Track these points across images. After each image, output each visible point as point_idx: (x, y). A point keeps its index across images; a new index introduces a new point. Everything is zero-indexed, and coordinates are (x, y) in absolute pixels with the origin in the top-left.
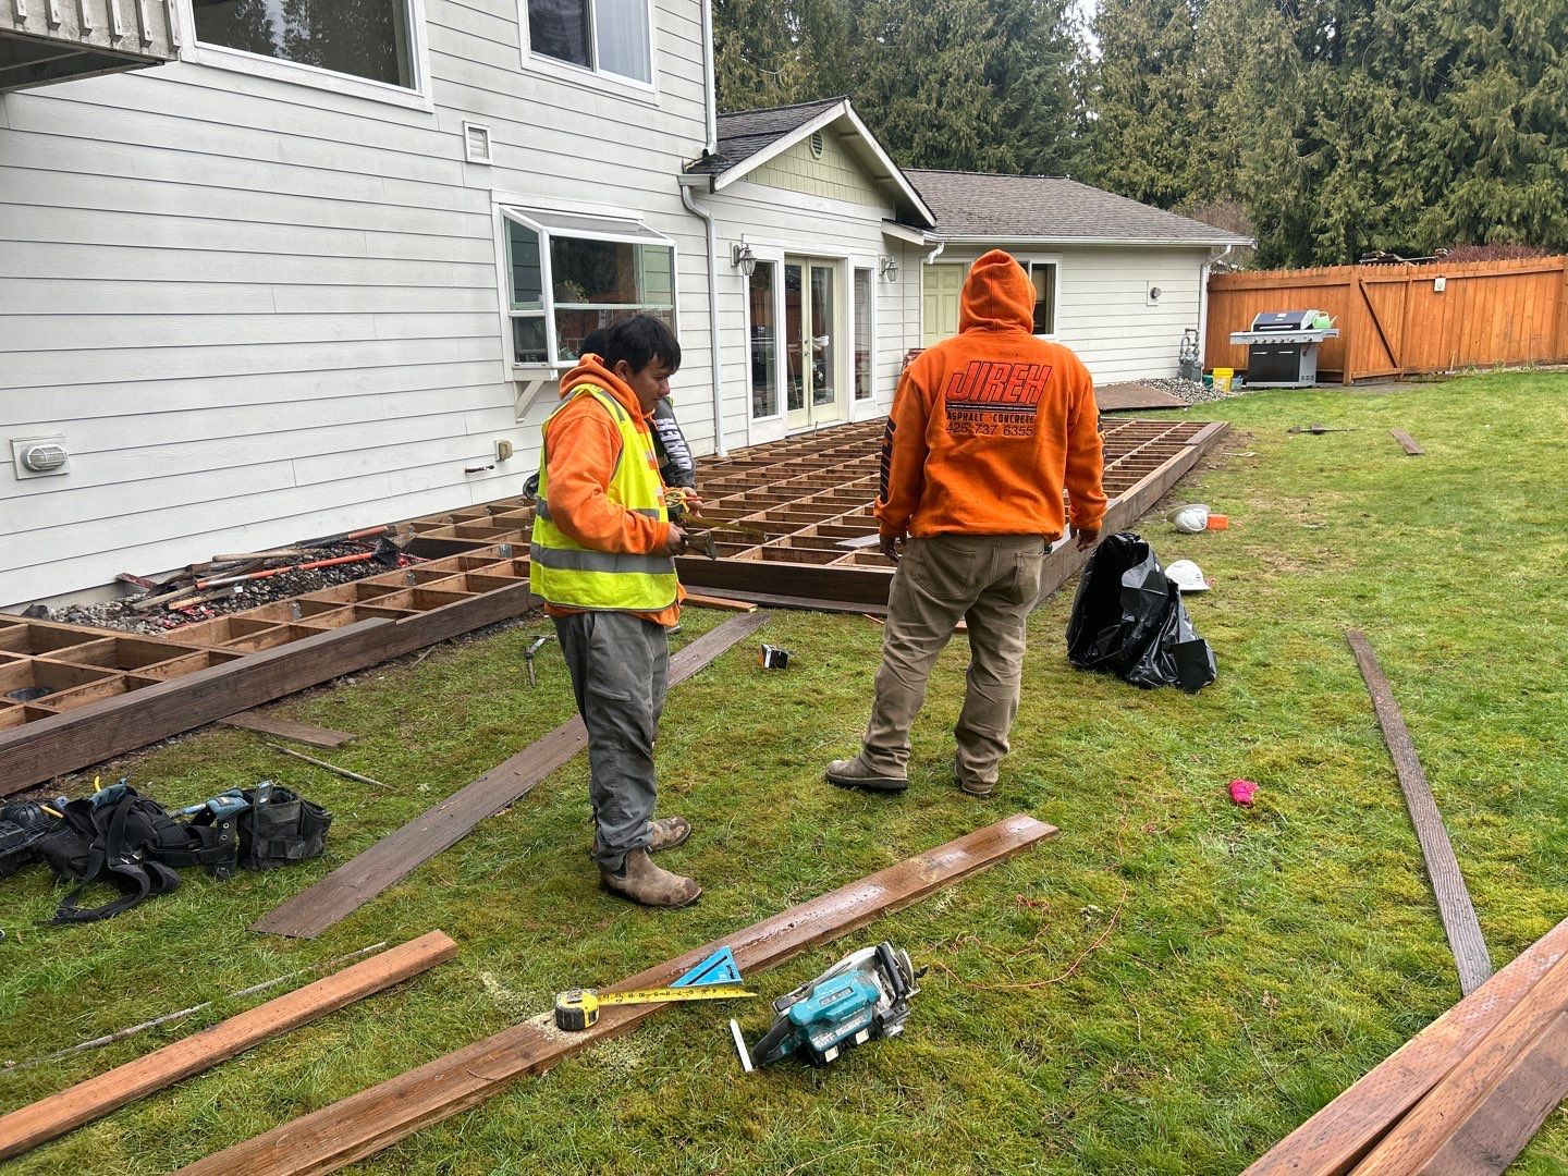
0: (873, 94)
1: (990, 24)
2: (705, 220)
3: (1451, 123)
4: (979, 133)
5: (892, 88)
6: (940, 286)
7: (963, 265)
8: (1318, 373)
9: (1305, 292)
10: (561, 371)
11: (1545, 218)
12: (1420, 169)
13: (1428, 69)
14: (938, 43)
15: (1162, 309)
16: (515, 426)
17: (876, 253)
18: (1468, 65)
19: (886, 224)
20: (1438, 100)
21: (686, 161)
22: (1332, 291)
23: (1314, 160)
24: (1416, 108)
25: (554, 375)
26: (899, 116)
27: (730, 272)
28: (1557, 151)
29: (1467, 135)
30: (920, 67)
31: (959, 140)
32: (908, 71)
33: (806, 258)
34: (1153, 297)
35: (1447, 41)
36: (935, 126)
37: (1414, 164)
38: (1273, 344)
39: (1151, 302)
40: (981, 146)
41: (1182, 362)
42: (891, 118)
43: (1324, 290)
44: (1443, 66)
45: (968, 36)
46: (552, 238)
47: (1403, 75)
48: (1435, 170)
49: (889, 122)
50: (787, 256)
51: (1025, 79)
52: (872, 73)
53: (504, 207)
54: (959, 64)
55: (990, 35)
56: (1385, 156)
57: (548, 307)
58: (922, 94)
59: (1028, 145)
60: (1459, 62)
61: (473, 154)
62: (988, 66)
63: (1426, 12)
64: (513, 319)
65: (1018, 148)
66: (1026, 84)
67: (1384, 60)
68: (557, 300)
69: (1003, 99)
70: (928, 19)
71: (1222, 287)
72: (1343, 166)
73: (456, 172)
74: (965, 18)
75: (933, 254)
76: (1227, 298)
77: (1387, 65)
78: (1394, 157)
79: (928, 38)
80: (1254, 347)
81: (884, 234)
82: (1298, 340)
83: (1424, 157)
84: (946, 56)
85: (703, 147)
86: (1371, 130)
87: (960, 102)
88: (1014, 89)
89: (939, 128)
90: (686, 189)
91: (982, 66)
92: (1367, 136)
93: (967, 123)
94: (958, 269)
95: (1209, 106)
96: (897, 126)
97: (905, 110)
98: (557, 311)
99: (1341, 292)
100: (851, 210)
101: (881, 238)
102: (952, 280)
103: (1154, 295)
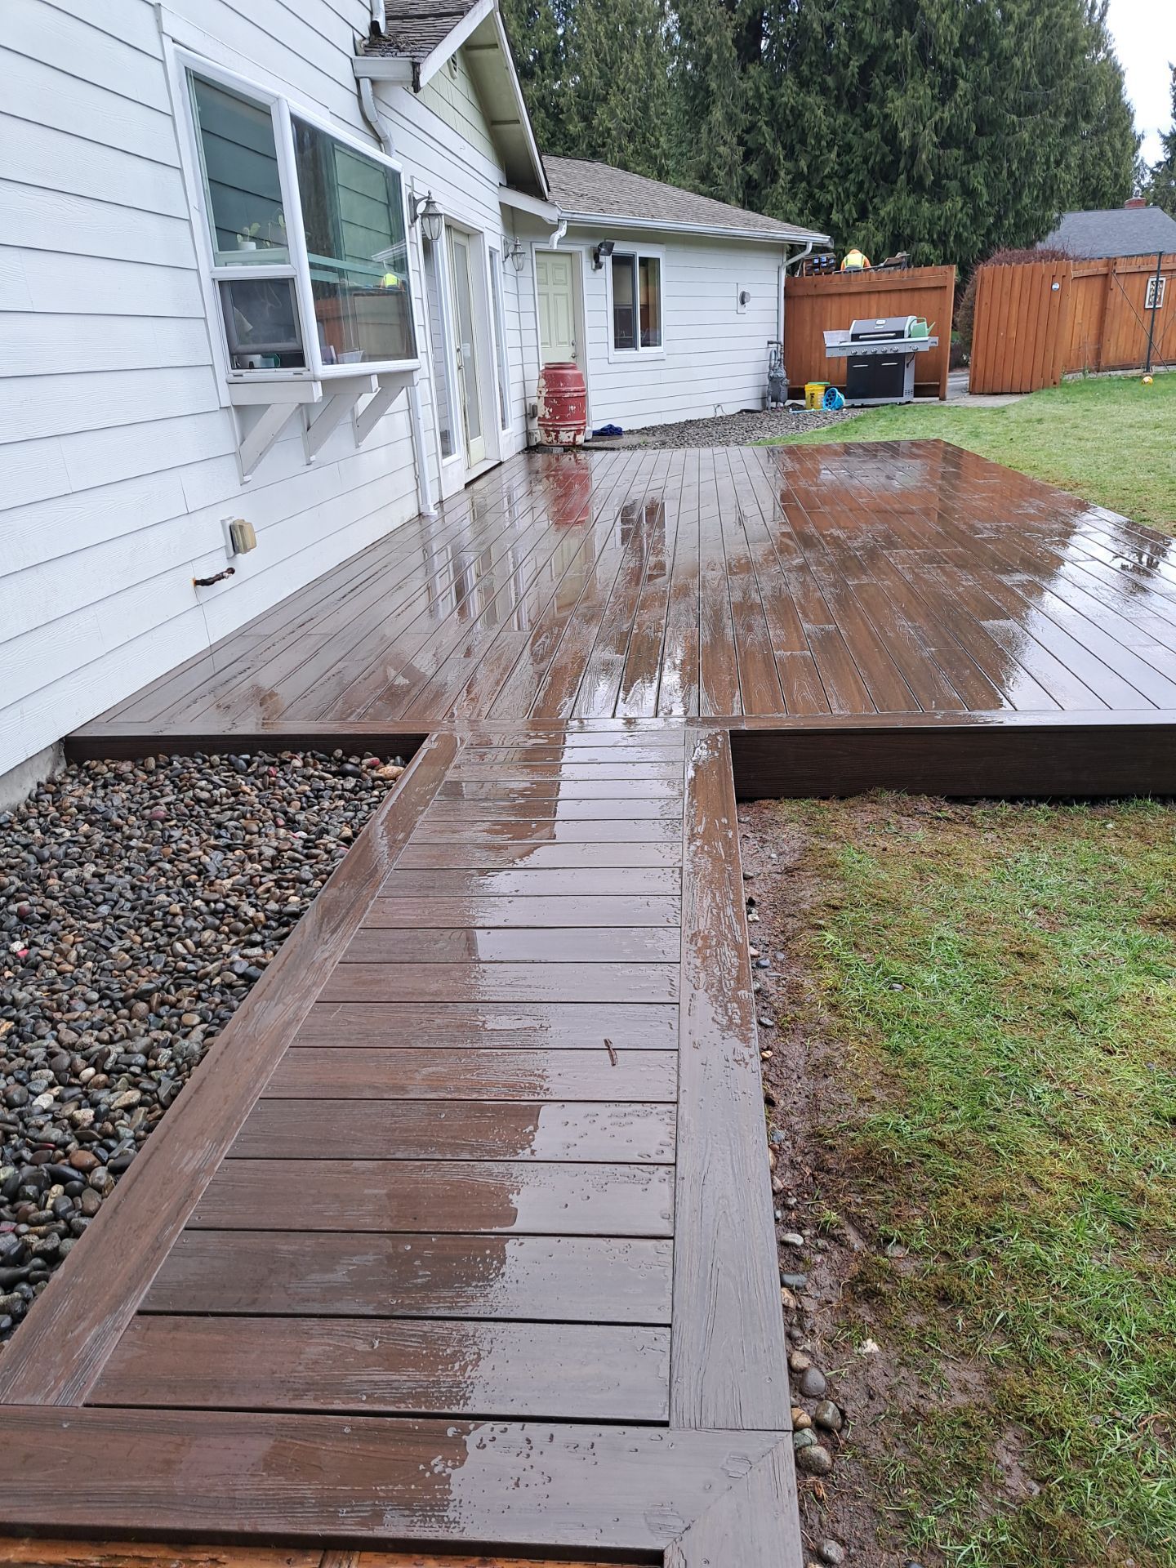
3: (873, 135)
6: (550, 282)
7: (576, 255)
8: (915, 386)
9: (895, 296)
11: (958, 236)
12: (847, 184)
13: (853, 75)
15: (749, 317)
17: (498, 229)
18: (887, 73)
20: (858, 111)
22: (925, 295)
23: (753, 169)
24: (841, 119)
28: (964, 168)
29: (887, 149)
34: (743, 302)
35: (868, 46)
37: (844, 178)
38: (875, 355)
39: (741, 309)
41: (771, 379)
43: (916, 294)
44: (865, 72)
46: (292, 118)
47: (830, 81)
48: (861, 185)
56: (817, 170)
57: (298, 260)
60: (877, 70)
63: (847, 13)
64: (221, 283)
67: (811, 64)
68: (312, 248)
71: (800, 291)
72: (784, 179)
75: (557, 236)
76: (807, 305)
77: (813, 70)
78: (827, 170)
80: (853, 359)
82: (902, 350)
83: (850, 172)
85: (369, 17)
86: (803, 142)
92: (798, 147)
95: (585, 118)
98: (316, 270)
99: (935, 294)
100: (483, 165)
101: (498, 209)
102: (561, 275)
103: (743, 299)
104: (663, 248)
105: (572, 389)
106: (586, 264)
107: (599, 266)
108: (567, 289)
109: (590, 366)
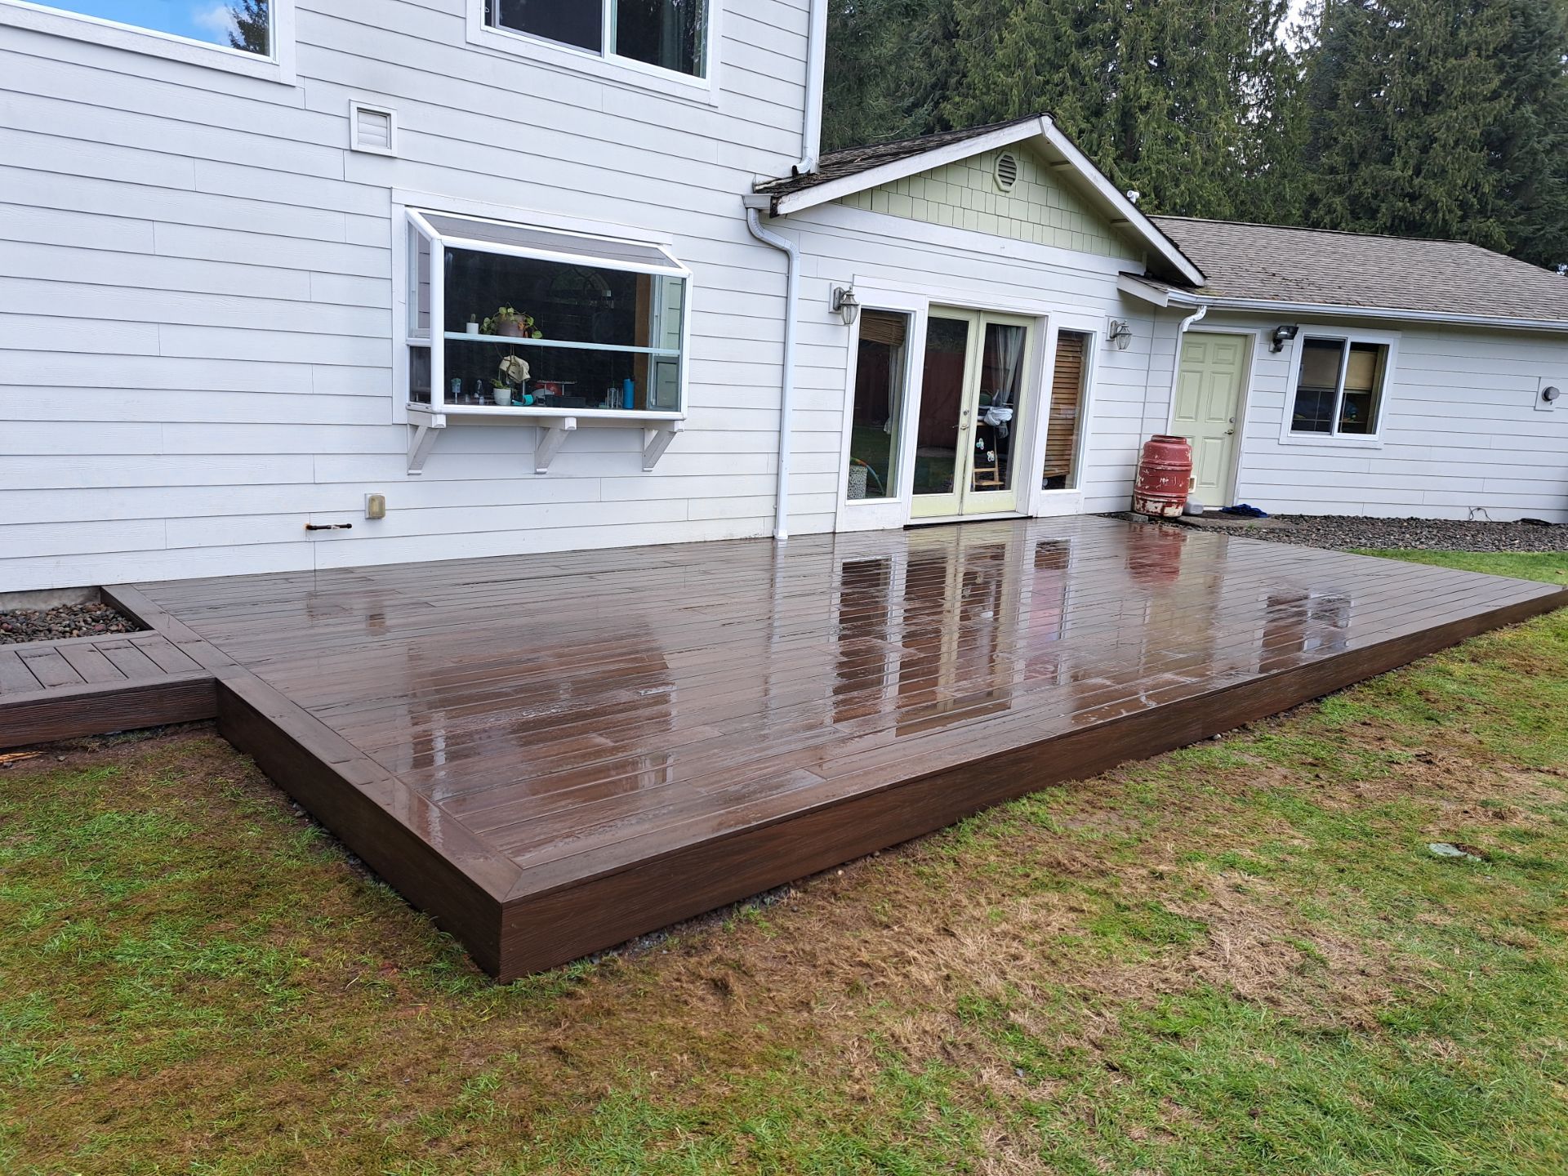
0: (1338, 160)
1: (1496, 83)
2: (786, 252)
4: (1463, 205)
5: (1363, 155)
6: (1203, 361)
7: (1246, 336)
10: (449, 416)
14: (1426, 106)
15: (1558, 415)
16: (407, 478)
17: (1102, 313)
19: (1123, 277)
21: (760, 179)
25: (441, 421)
26: (1365, 183)
27: (827, 319)
30: (1400, 131)
31: (1436, 211)
32: (1385, 137)
33: (979, 311)
34: (1546, 399)
36: (1408, 195)
39: (1538, 404)
40: (1463, 219)
42: (1356, 185)
45: (1464, 98)
46: (447, 250)
49: (1353, 191)
50: (932, 305)
51: (1532, 148)
52: (1341, 138)
53: (414, 213)
54: (1448, 129)
55: (1495, 96)
57: (437, 338)
58: (1398, 161)
59: (1529, 222)
61: (360, 142)
62: (1486, 134)
64: (412, 348)
65: (1511, 224)
66: (1534, 153)
68: (448, 327)
69: (1501, 169)
70: (1419, 79)
73: (333, 162)
74: (1465, 78)
75: (1189, 320)
79: (1415, 101)
81: (1119, 290)
84: (1432, 121)
85: (794, 162)
87: (1444, 171)
88: (1517, 160)
89: (1413, 198)
90: (751, 211)
91: (1478, 132)
93: (1449, 194)
94: (1239, 342)
96: (1361, 194)
97: (1374, 178)
98: (448, 343)
100: (1064, 257)
101: (1115, 295)
102: (1227, 355)
103: (1546, 396)
104: (1398, 335)
105: (1167, 462)
106: (1260, 348)
107: (1278, 349)
108: (1235, 369)
109: (1246, 444)
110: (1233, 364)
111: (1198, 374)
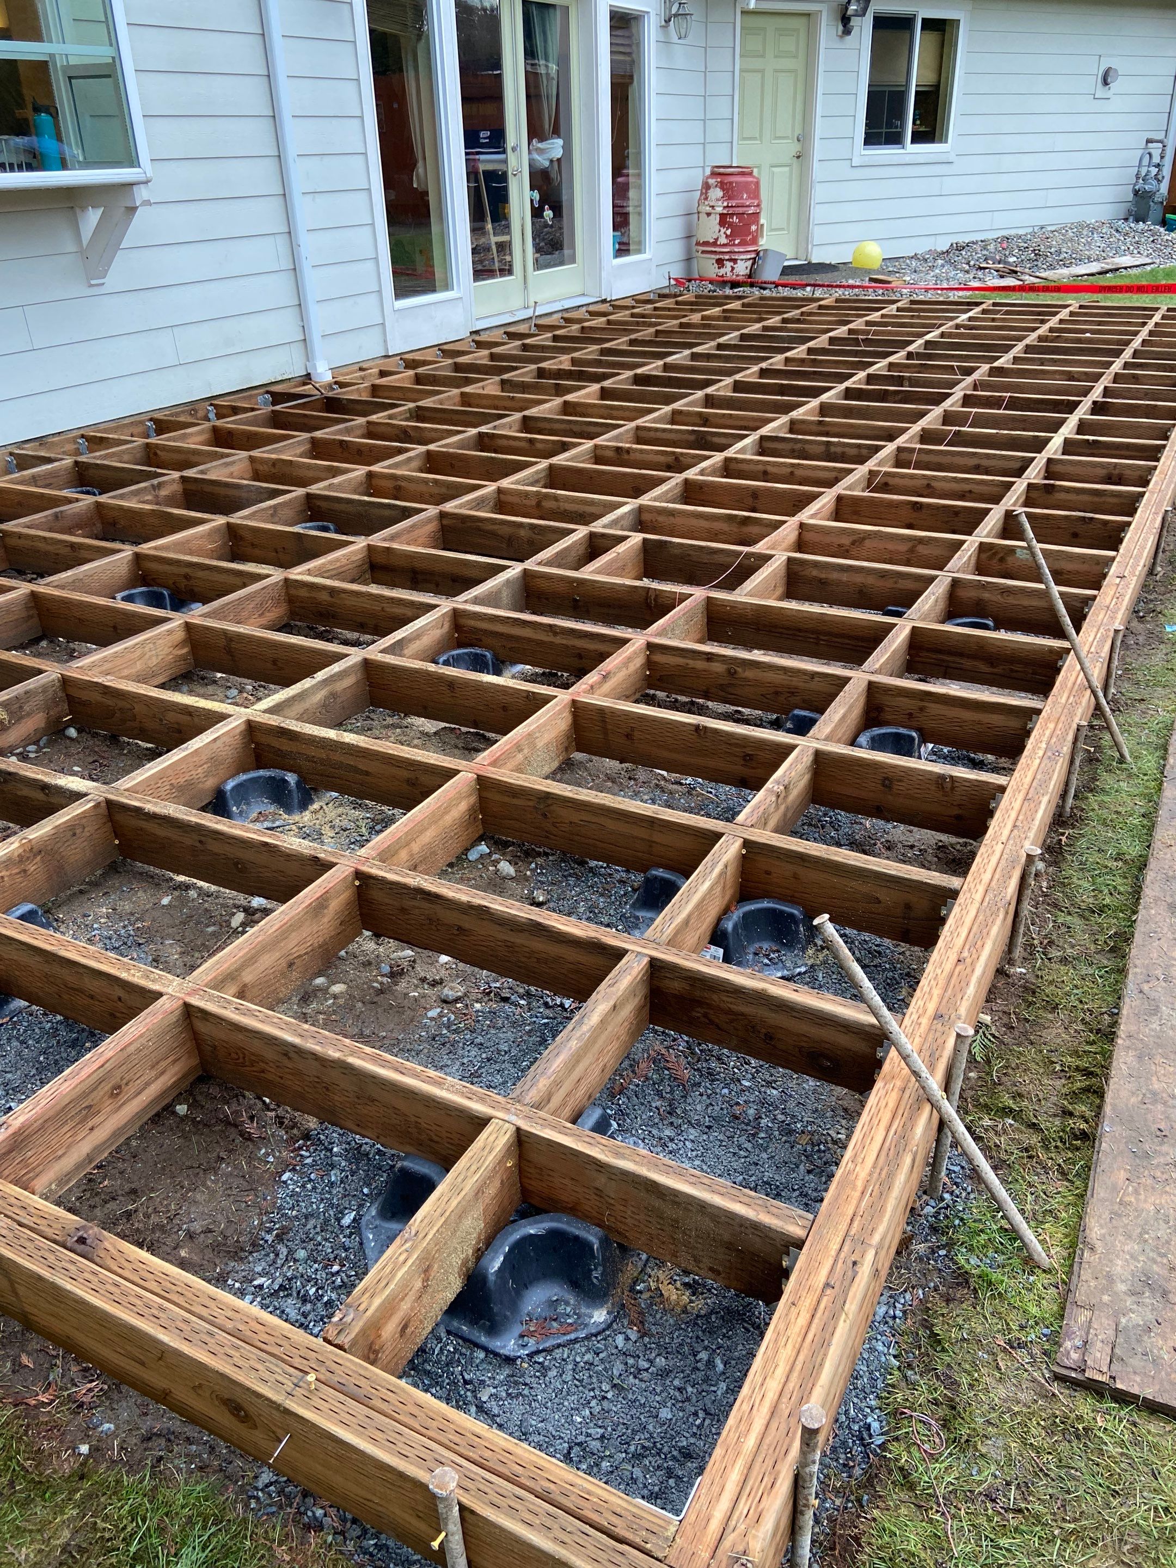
6: (770, 55)
7: (808, 15)
15: (1116, 104)
34: (1105, 83)
39: (1101, 92)
41: (1136, 193)
94: (799, 23)
102: (788, 44)
103: (1106, 79)
104: (969, 5)
105: (746, 202)
106: (827, 29)
107: (847, 31)
108: (797, 65)
109: (818, 170)
110: (795, 57)
111: (760, 75)
